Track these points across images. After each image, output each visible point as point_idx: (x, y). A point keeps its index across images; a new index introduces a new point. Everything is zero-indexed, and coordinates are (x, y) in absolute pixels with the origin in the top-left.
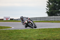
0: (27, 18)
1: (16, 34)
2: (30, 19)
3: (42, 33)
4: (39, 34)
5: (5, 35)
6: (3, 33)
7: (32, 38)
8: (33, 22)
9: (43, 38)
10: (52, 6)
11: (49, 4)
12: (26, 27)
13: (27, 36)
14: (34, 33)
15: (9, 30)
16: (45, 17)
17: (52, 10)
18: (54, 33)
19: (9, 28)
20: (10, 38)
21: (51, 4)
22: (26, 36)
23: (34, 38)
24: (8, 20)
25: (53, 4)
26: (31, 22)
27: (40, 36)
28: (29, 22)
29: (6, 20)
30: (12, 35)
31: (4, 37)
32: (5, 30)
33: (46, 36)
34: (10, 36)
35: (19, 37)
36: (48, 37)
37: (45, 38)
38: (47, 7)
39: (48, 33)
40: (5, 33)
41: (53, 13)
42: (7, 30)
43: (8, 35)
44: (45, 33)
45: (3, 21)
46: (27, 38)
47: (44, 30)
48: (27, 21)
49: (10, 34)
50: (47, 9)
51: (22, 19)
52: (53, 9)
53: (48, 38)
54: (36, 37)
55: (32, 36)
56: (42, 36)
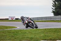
0: (28, 18)
1: (22, 34)
2: (31, 19)
3: (48, 33)
4: (45, 34)
5: (10, 35)
6: (9, 33)
7: (38, 38)
8: (34, 22)
9: (49, 38)
10: (58, 5)
11: (55, 3)
12: (27, 27)
13: (33, 36)
14: (40, 33)
15: (14, 30)
16: (51, 17)
17: (58, 10)
18: (60, 33)
19: (14, 28)
20: (15, 38)
21: (57, 3)
22: (31, 36)
23: (39, 39)
24: (13, 19)
25: (59, 3)
26: (32, 22)
27: (46, 36)
28: (29, 22)
29: (11, 19)
30: (17, 35)
31: (9, 37)
32: (10, 30)
33: (52, 36)
34: (15, 36)
35: (24, 37)
36: (54, 37)
37: (51, 38)
38: (53, 6)
39: (54, 33)
40: (10, 33)
41: (59, 12)
42: (12, 30)
43: (13, 35)
44: (50, 33)
45: (8, 21)
46: (33, 38)
47: (50, 30)
48: (28, 21)
49: (15, 34)
50: (53, 9)
51: (22, 19)
52: (59, 8)
53: (54, 39)
54: (42, 37)
55: (37, 36)
56: (48, 36)
